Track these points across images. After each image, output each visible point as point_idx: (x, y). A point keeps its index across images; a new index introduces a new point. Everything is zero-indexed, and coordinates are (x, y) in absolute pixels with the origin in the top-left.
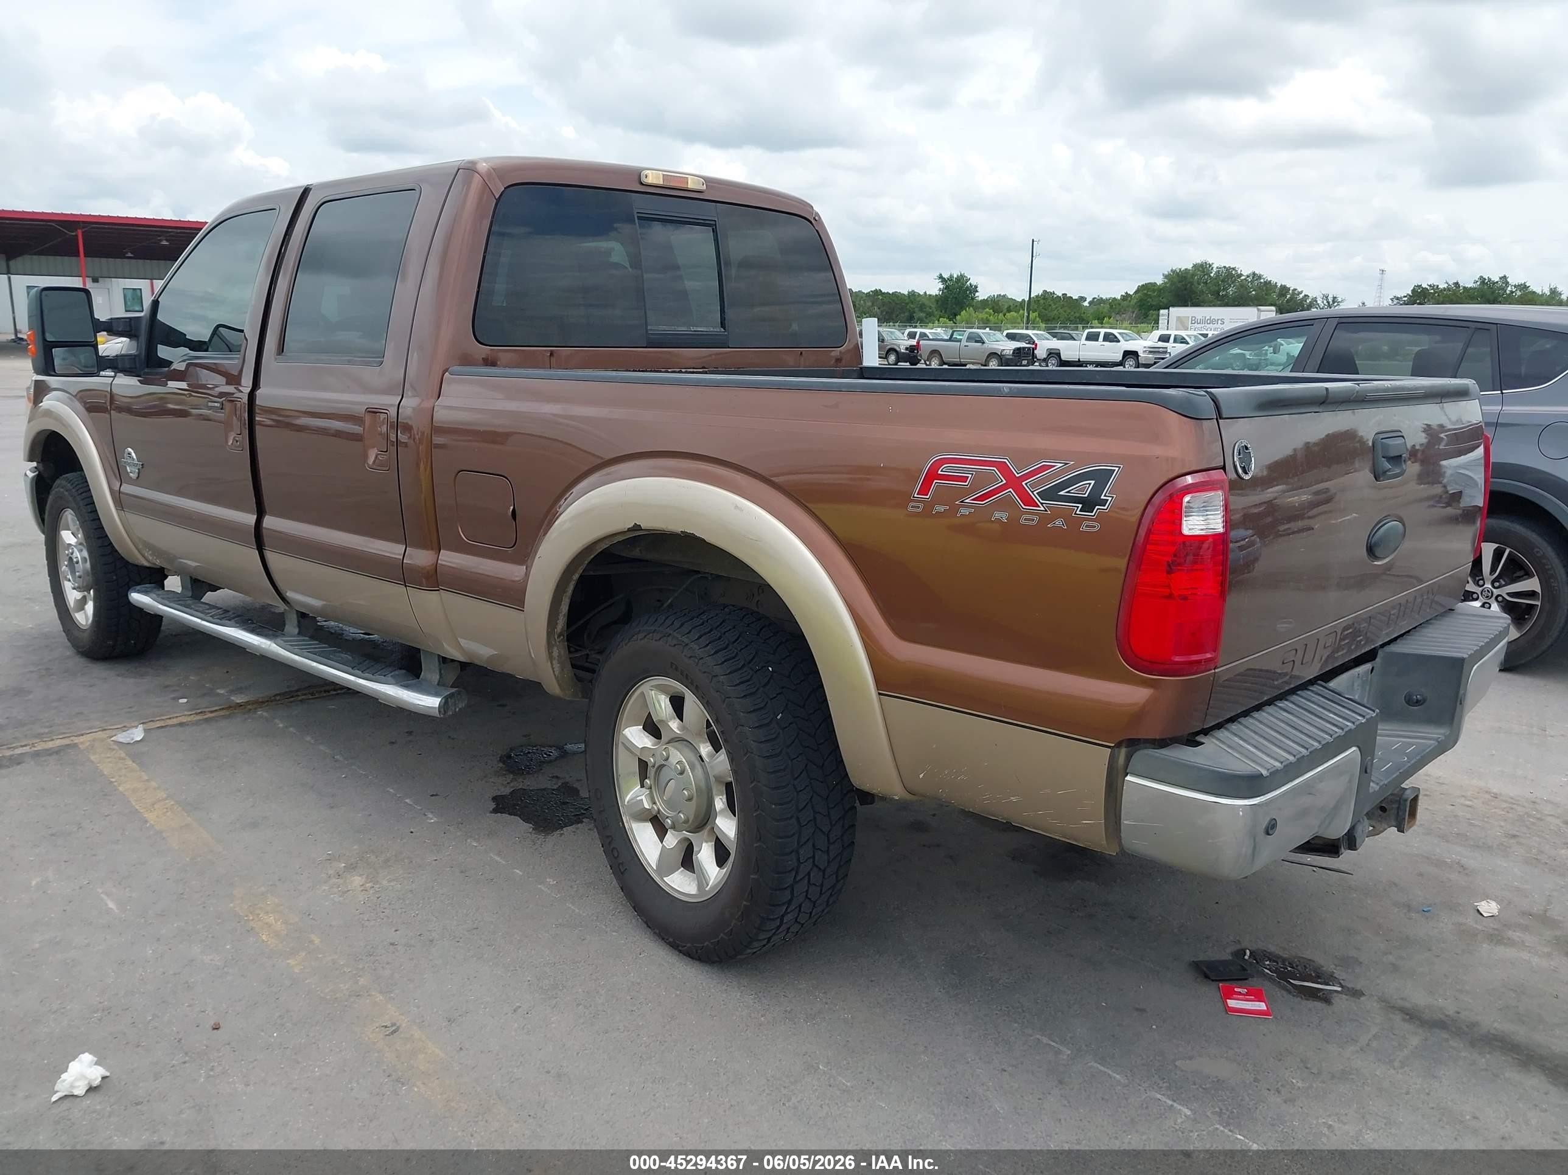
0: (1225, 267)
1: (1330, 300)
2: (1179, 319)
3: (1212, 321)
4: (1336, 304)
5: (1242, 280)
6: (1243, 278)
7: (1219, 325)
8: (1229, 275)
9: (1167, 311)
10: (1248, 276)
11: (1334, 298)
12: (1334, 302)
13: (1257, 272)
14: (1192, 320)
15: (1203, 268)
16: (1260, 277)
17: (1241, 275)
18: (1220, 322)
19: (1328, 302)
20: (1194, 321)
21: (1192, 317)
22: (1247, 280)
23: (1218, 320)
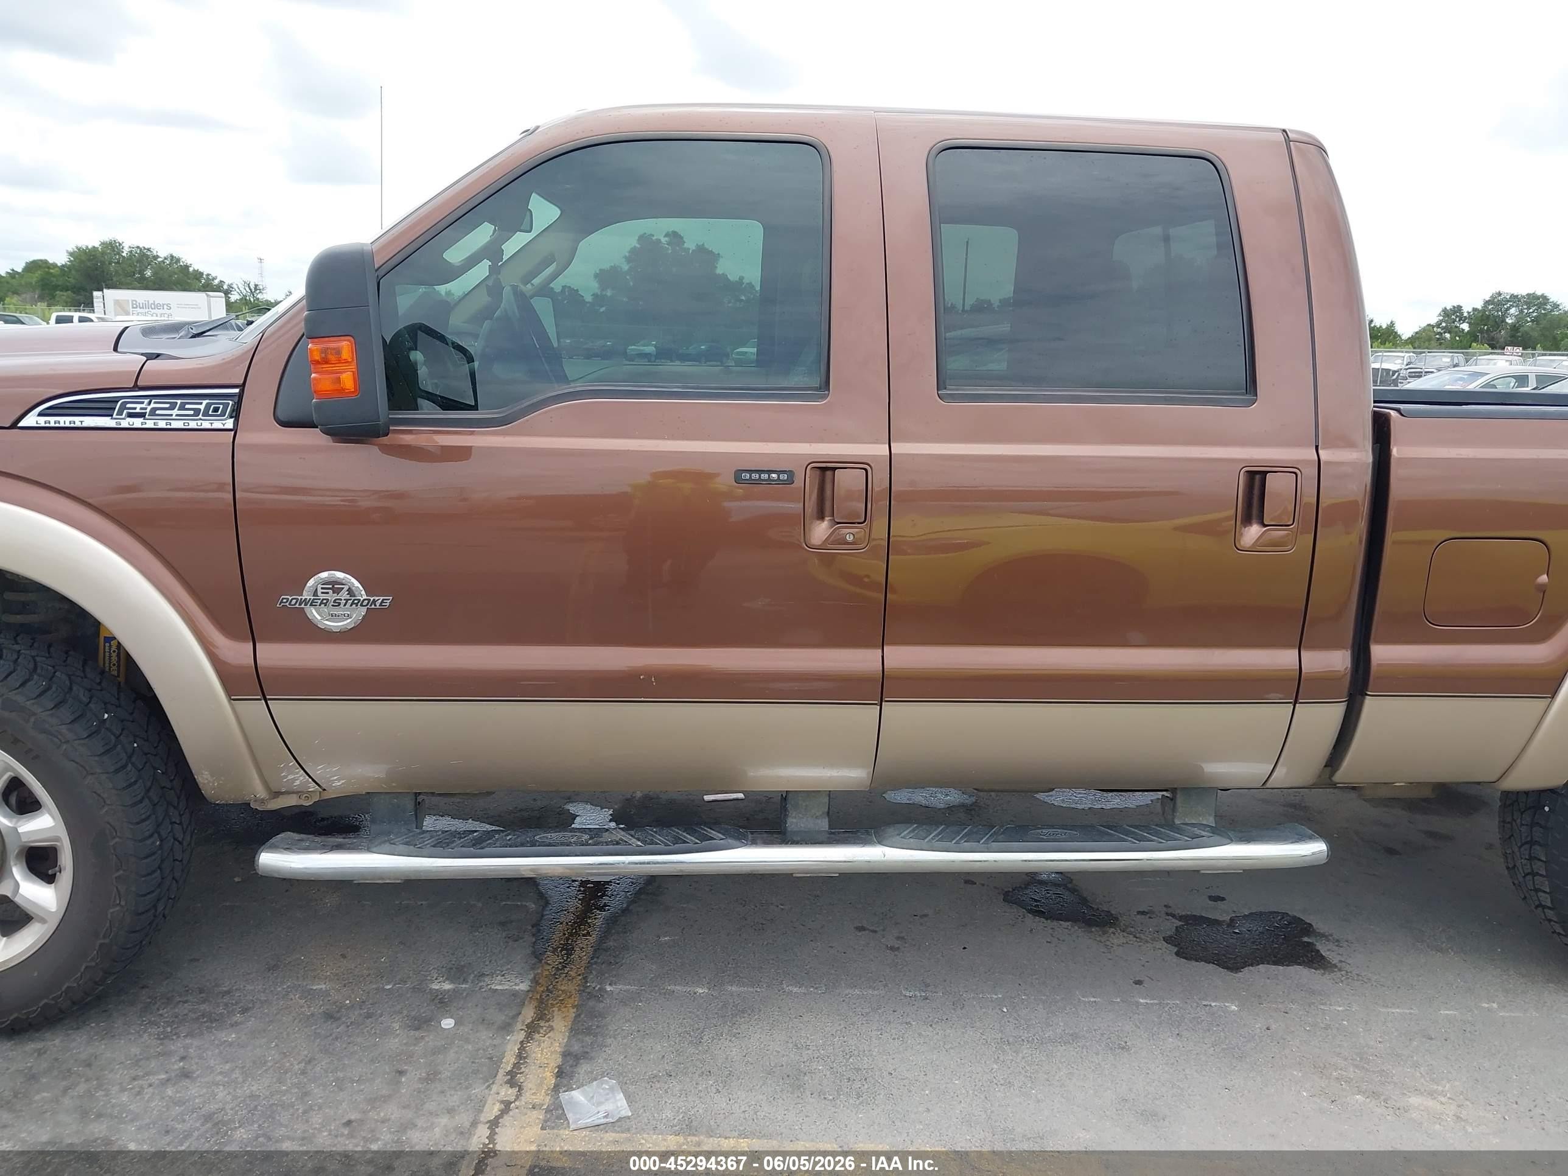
0: (138, 247)
1: (252, 287)
2: (117, 302)
3: (157, 306)
4: (258, 291)
5: (160, 262)
6: (159, 260)
7: (166, 311)
8: (143, 257)
9: (101, 293)
10: (165, 259)
11: (256, 286)
12: (256, 289)
13: (174, 255)
14: (133, 304)
15: (112, 247)
16: (178, 260)
17: (158, 257)
18: (165, 307)
19: (250, 289)
20: (136, 305)
21: (133, 301)
22: (164, 263)
23: (163, 305)
